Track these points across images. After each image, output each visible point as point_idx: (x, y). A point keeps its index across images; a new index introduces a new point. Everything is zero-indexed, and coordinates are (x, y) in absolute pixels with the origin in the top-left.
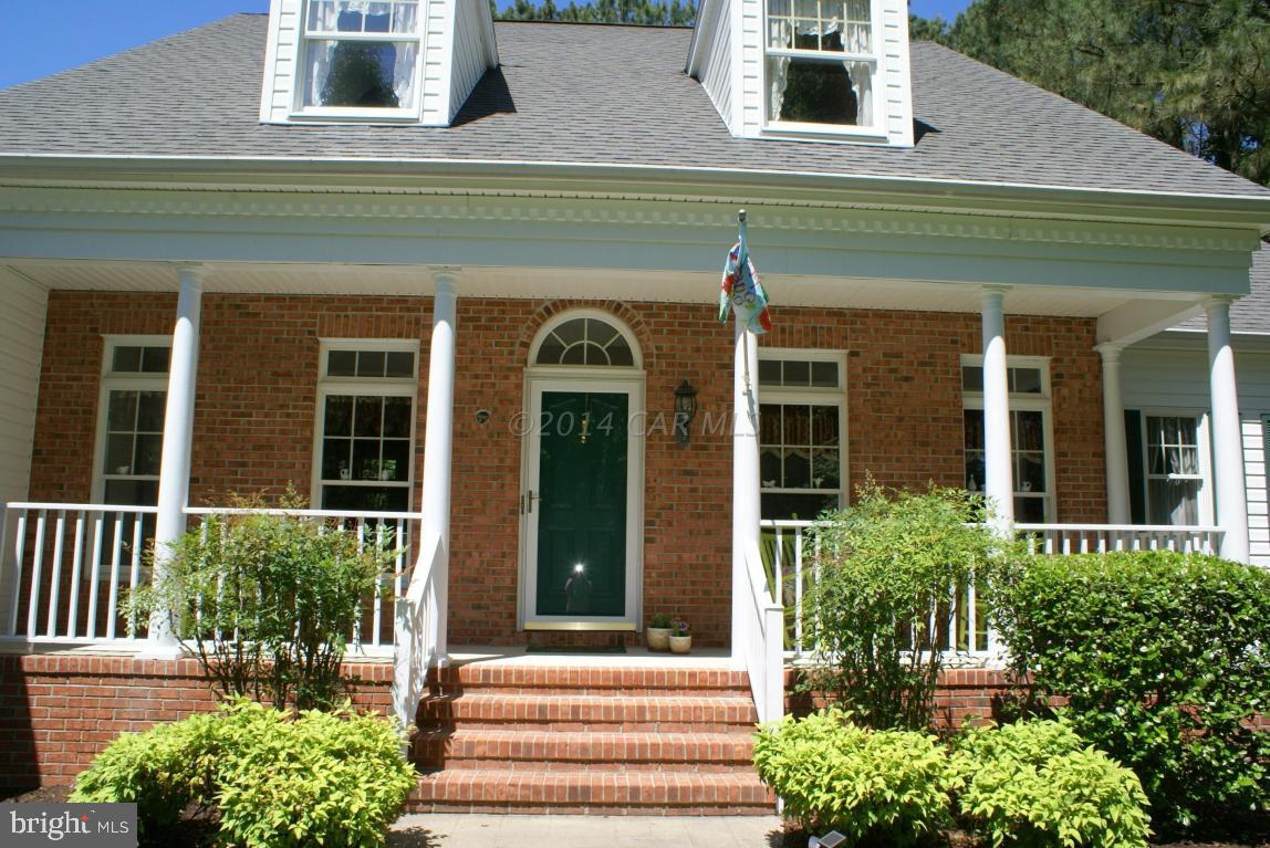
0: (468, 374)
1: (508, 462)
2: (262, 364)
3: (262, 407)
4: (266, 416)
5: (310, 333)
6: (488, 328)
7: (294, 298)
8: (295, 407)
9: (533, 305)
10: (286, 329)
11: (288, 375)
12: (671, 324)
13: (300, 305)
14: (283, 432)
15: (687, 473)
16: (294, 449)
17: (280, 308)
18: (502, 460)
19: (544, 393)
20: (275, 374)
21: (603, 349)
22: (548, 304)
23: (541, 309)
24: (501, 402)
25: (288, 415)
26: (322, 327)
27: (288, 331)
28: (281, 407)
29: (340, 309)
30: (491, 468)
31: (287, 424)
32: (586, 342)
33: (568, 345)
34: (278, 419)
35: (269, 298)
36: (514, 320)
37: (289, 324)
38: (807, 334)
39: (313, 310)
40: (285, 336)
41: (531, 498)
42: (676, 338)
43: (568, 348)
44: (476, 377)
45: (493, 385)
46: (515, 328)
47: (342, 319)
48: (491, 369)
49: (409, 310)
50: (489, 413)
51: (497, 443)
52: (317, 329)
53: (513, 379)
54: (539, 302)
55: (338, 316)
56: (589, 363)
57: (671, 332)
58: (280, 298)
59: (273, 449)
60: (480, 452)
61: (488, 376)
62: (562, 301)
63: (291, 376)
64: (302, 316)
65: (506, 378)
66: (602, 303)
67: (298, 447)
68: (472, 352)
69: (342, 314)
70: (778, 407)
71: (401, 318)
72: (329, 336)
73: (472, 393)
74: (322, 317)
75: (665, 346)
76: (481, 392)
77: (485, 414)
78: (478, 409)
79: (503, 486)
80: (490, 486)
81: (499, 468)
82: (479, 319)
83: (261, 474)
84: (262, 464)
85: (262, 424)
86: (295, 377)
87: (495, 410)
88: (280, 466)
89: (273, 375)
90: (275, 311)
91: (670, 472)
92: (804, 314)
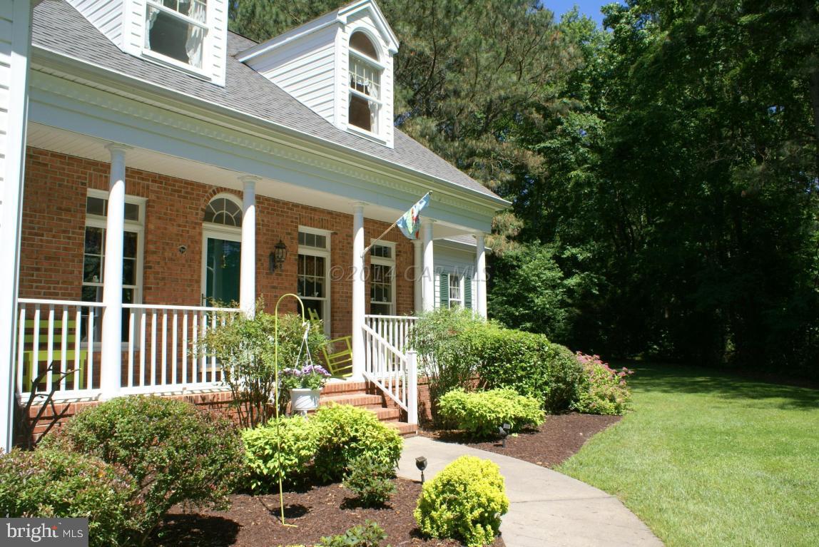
0: (175, 224)
1: (195, 277)
2: (50, 200)
3: (51, 231)
4: (54, 237)
5: (83, 184)
6: (185, 198)
7: (71, 158)
8: (73, 233)
9: (207, 187)
10: (66, 178)
11: (68, 210)
12: (268, 209)
13: (76, 163)
14: (66, 249)
15: (274, 287)
16: (73, 261)
17: (62, 163)
18: (192, 276)
19: (209, 239)
20: (60, 209)
21: (232, 216)
22: (214, 188)
23: (211, 191)
24: (192, 242)
25: (69, 238)
26: (91, 181)
27: (68, 180)
28: (64, 232)
29: (101, 171)
30: (187, 280)
31: (68, 243)
32: (225, 211)
33: (217, 212)
34: (62, 240)
35: (54, 155)
36: (198, 195)
37: (68, 175)
38: (319, 222)
39: (84, 168)
40: (65, 183)
41: (203, 298)
42: (270, 216)
43: (216, 214)
44: (179, 226)
45: (188, 231)
46: (199, 200)
47: (103, 178)
48: (187, 222)
49: (143, 179)
50: (186, 247)
51: (190, 266)
52: (87, 182)
53: (197, 230)
54: (210, 187)
55: (101, 176)
56: (226, 224)
57: (268, 213)
58: (62, 156)
59: (59, 260)
60: (181, 271)
61: (185, 226)
62: (221, 188)
63: (70, 211)
64: (77, 172)
65: (194, 228)
66: (236, 191)
67: (76, 259)
68: (177, 211)
69: (104, 175)
70: (313, 257)
71: (139, 183)
72: (95, 188)
73: (177, 235)
74: (91, 175)
75: (266, 220)
76: (181, 235)
77: (183, 248)
78: (180, 245)
79: (192, 290)
80: (186, 291)
81: (191, 280)
82: (180, 191)
83: (51, 277)
84: (51, 270)
85: (51, 242)
86: (72, 212)
87: (189, 246)
88: (64, 272)
89: (57, 209)
90: (58, 165)
91: (267, 286)
92: (319, 211)
